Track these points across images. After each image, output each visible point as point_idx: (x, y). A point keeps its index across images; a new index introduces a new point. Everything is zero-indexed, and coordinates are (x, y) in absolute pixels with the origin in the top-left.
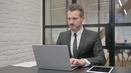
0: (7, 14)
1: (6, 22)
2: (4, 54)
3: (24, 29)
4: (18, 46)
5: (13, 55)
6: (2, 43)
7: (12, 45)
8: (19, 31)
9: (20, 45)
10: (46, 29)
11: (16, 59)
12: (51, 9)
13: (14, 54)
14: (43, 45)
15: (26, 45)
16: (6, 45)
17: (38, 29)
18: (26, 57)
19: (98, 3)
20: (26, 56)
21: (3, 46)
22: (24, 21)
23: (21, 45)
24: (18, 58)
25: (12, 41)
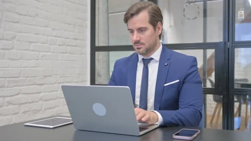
0: (18, 22)
1: (14, 38)
2: (9, 103)
3: (52, 54)
4: (39, 87)
5: (28, 104)
6: (7, 79)
7: (28, 85)
8: (42, 56)
9: (43, 84)
10: (97, 53)
11: (35, 111)
12: (108, 14)
13: (30, 103)
14: (91, 85)
15: (56, 85)
16: (15, 84)
17: (82, 54)
18: (57, 108)
19: (202, 3)
20: (56, 106)
21: (7, 87)
22: (52, 36)
23: (46, 84)
24: (39, 111)
25: (27, 77)
